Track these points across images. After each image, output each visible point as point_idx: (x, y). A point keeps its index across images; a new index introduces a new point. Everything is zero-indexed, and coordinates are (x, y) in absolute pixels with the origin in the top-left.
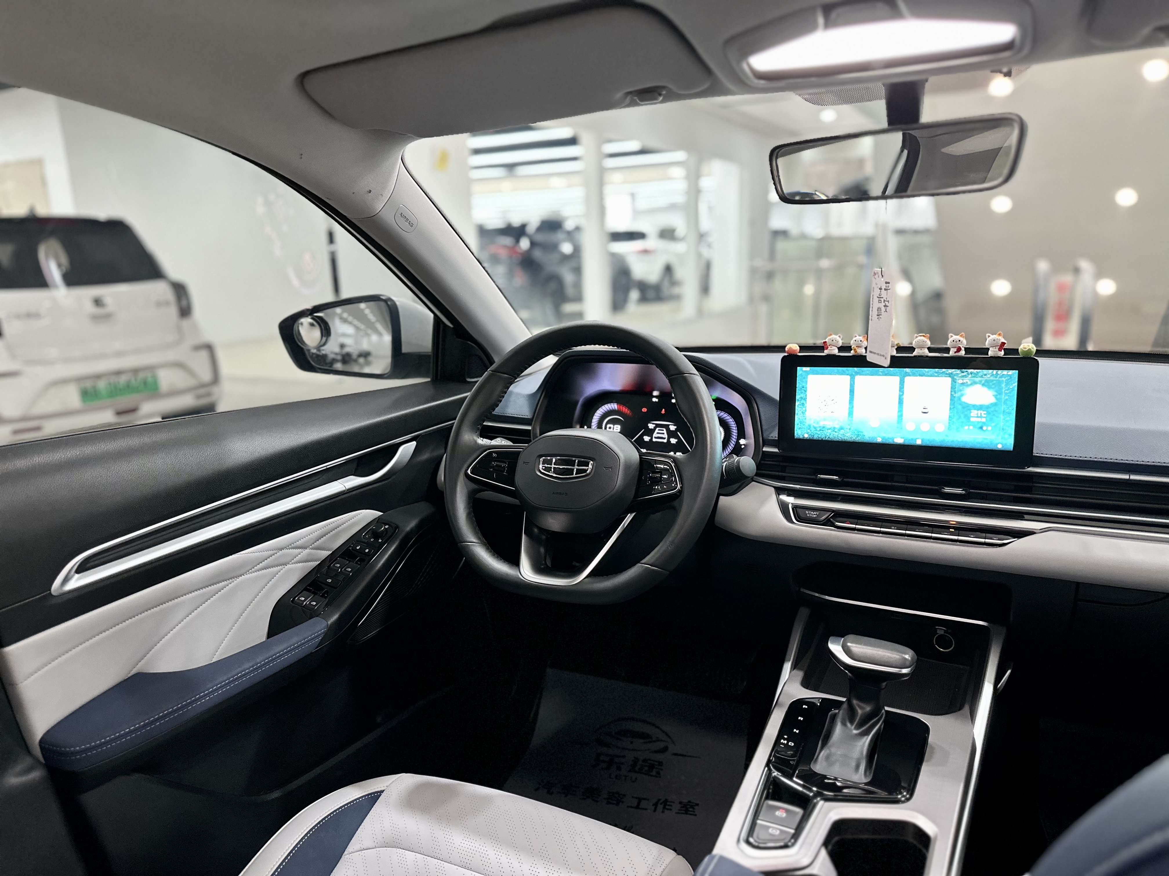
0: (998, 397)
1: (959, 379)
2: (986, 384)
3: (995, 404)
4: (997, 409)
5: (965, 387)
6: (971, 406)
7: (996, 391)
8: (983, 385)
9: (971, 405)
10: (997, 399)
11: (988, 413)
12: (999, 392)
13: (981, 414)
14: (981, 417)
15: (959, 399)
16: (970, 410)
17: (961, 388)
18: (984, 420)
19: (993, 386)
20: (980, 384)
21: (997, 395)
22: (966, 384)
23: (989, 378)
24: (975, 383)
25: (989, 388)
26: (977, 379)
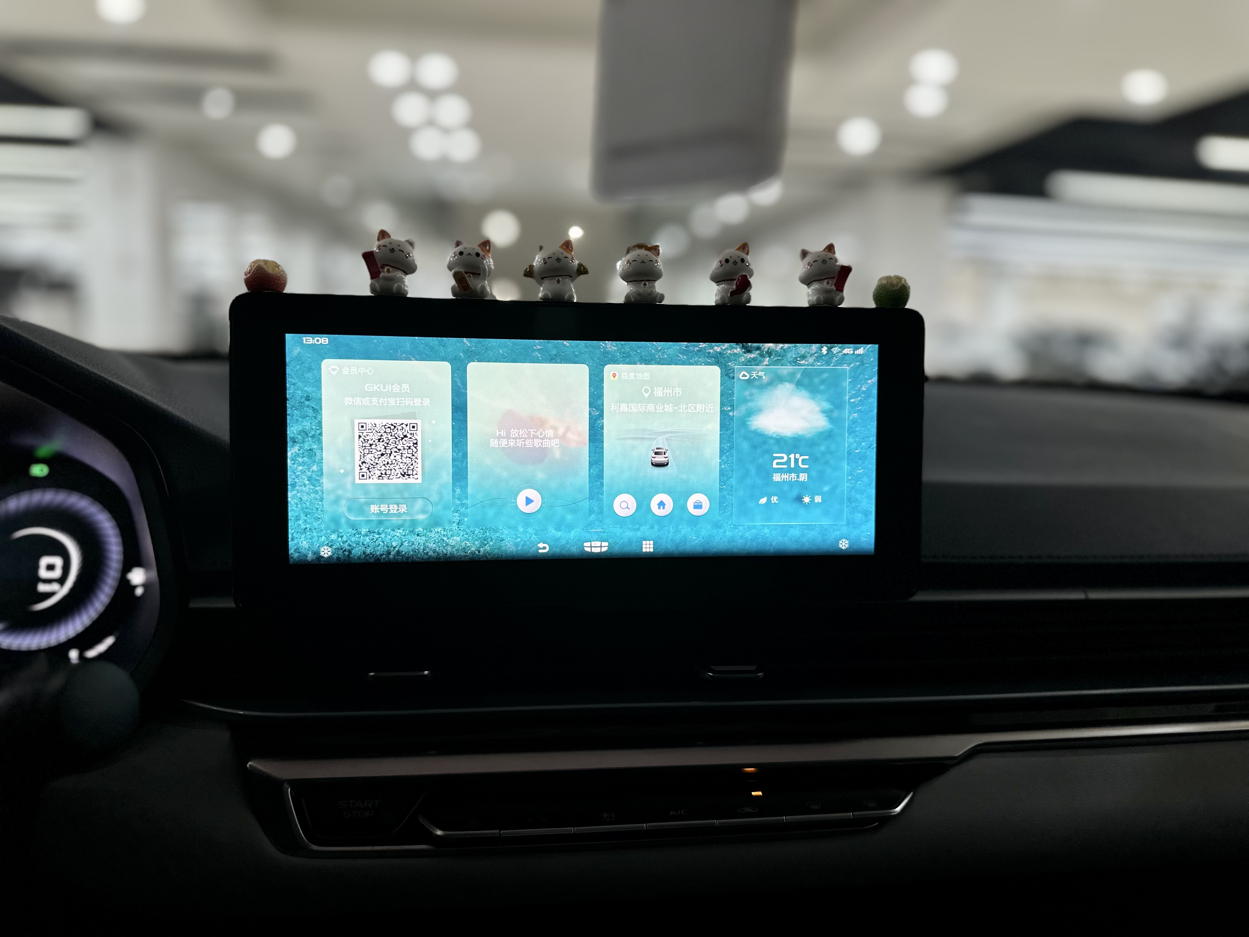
0: (836, 414)
1: (741, 370)
2: (806, 381)
3: (827, 436)
4: (833, 447)
5: (754, 391)
6: (771, 441)
7: (829, 400)
8: (799, 384)
9: (771, 438)
10: (831, 419)
11: (814, 459)
12: (837, 403)
13: (796, 460)
14: (797, 470)
15: (743, 423)
16: (769, 452)
17: (747, 393)
18: (803, 477)
19: (822, 387)
20: (790, 381)
21: (831, 411)
22: (757, 383)
23: (812, 365)
24: (777, 380)
25: (813, 390)
26: (785, 370)
